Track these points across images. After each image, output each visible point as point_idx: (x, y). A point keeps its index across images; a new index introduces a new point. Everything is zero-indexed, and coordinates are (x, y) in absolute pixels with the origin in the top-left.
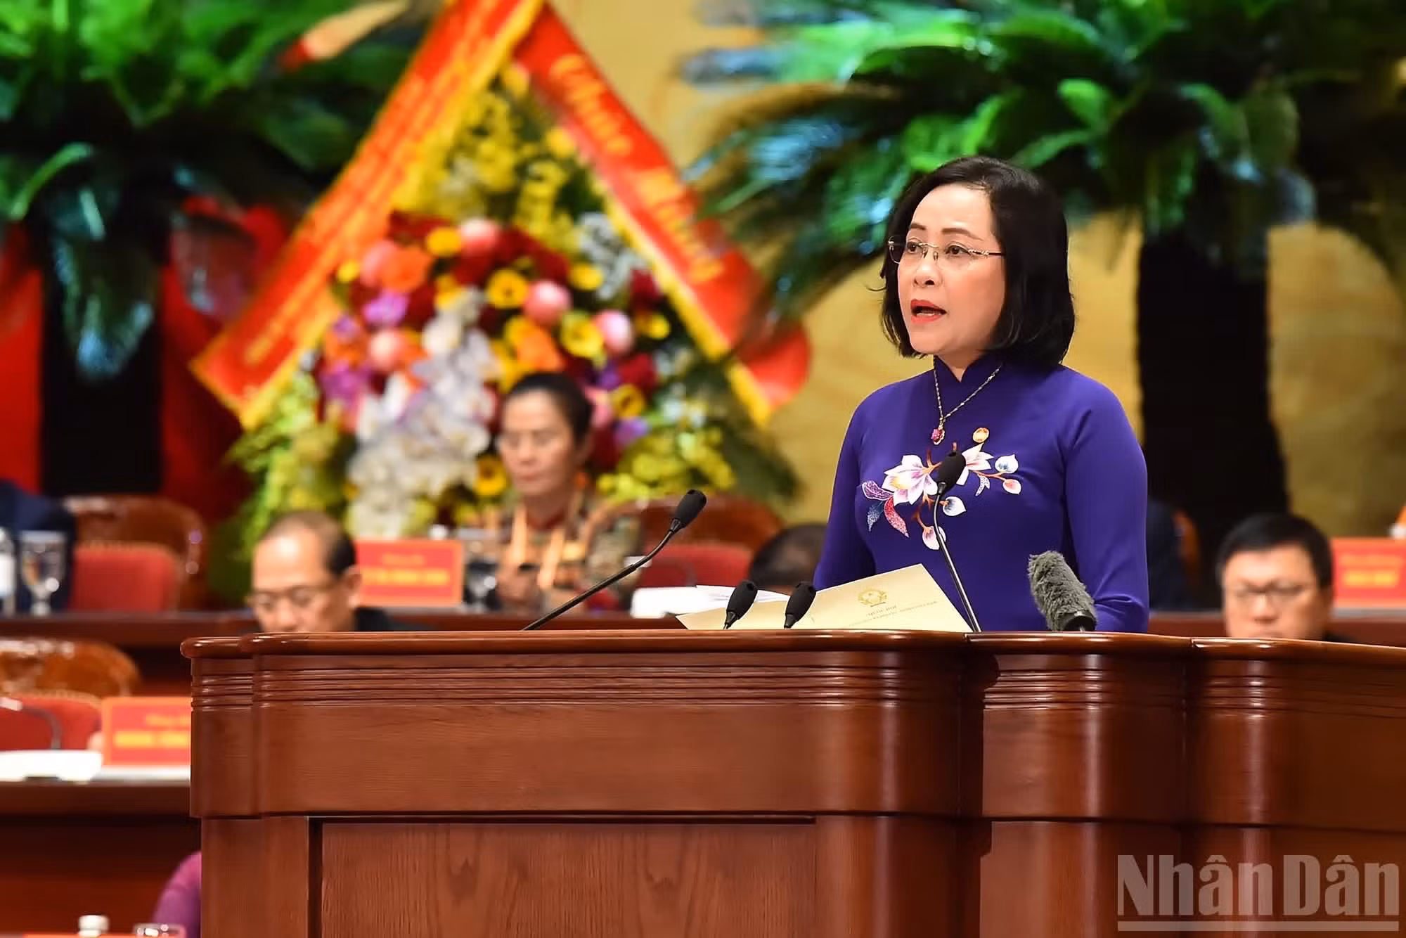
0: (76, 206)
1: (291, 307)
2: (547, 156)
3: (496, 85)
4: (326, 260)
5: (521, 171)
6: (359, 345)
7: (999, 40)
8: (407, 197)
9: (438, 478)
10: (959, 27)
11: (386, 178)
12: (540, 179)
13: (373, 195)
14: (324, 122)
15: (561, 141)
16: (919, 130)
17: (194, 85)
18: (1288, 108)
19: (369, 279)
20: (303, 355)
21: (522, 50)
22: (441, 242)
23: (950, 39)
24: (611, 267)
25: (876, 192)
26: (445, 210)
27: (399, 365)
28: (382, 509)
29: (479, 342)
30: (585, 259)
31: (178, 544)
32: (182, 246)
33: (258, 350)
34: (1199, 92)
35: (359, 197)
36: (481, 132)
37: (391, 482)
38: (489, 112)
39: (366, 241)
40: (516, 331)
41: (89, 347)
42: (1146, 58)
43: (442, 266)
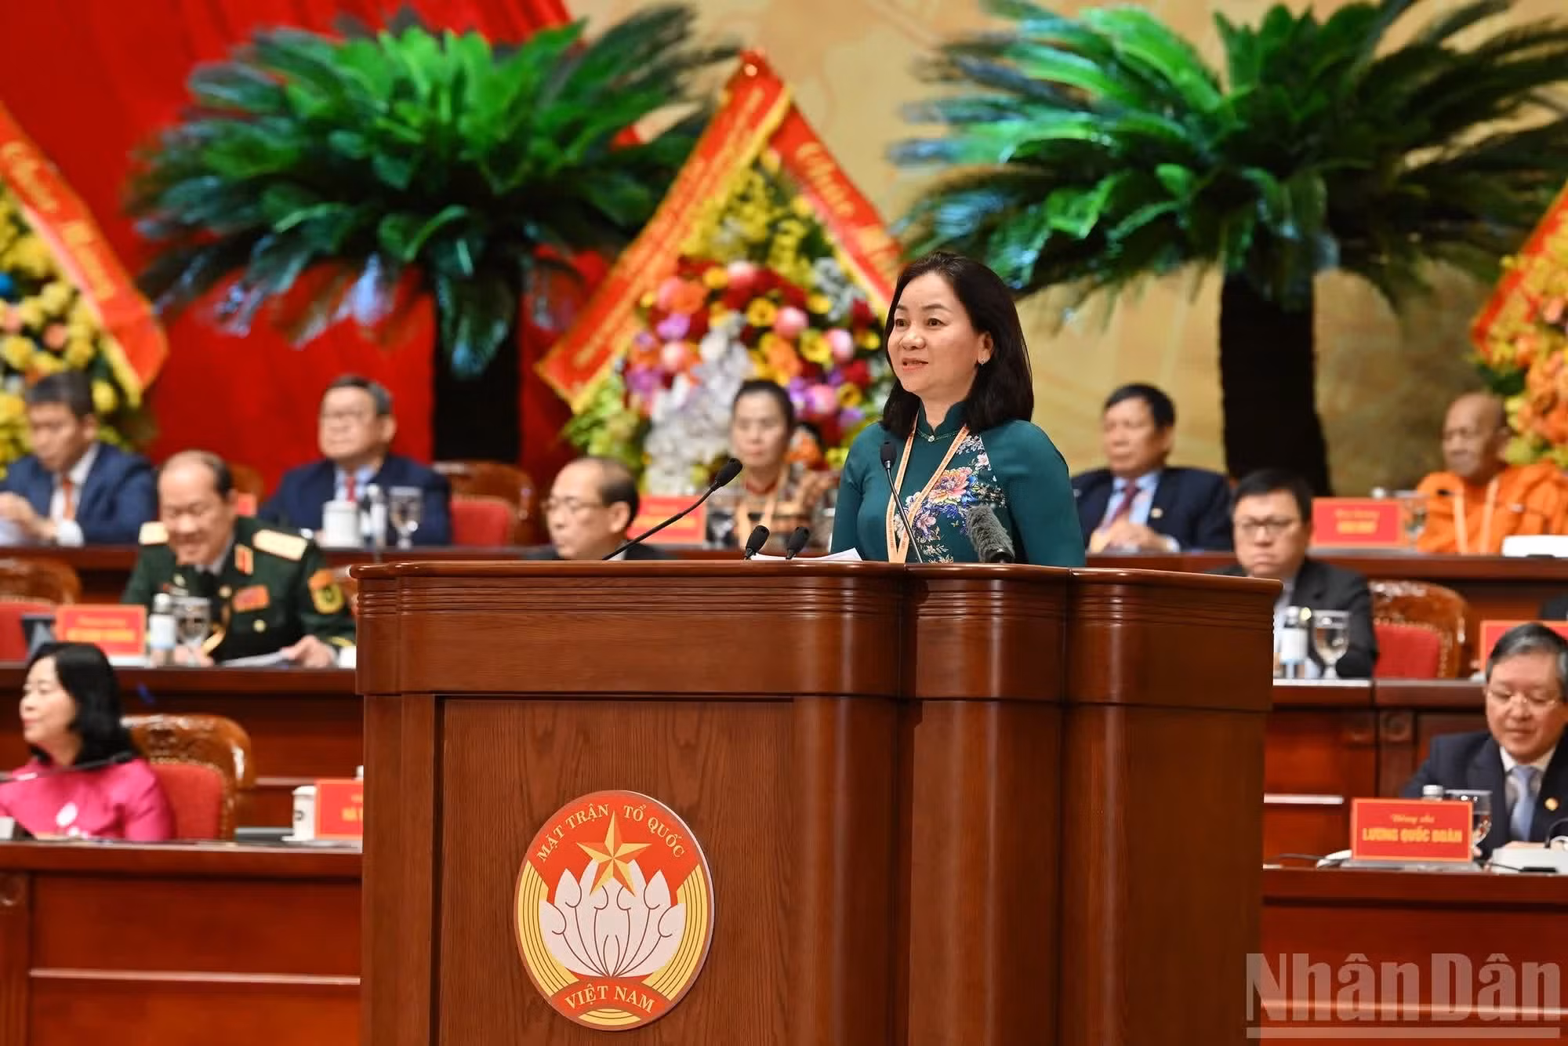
0: (453, 251)
1: (608, 325)
2: (793, 216)
3: (757, 165)
4: (633, 292)
5: (773, 227)
6: (654, 353)
7: (1116, 135)
8: (691, 246)
9: (710, 450)
10: (1086, 125)
11: (678, 231)
12: (786, 233)
13: (668, 244)
14: (635, 191)
15: (803, 205)
16: (1056, 199)
17: (540, 163)
18: (1320, 187)
19: (662, 307)
20: (616, 361)
21: (775, 139)
22: (714, 278)
23: (1079, 134)
24: (838, 297)
25: (1027, 243)
26: (719, 255)
27: (683, 367)
28: (670, 473)
29: (740, 352)
30: (819, 291)
31: (514, 498)
32: (531, 279)
33: (584, 356)
34: (1256, 174)
35: (659, 245)
36: (744, 198)
37: (675, 453)
38: (750, 184)
39: (661, 277)
40: (767, 342)
41: (461, 353)
42: (1221, 148)
43: (714, 295)
